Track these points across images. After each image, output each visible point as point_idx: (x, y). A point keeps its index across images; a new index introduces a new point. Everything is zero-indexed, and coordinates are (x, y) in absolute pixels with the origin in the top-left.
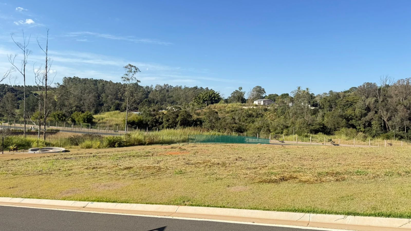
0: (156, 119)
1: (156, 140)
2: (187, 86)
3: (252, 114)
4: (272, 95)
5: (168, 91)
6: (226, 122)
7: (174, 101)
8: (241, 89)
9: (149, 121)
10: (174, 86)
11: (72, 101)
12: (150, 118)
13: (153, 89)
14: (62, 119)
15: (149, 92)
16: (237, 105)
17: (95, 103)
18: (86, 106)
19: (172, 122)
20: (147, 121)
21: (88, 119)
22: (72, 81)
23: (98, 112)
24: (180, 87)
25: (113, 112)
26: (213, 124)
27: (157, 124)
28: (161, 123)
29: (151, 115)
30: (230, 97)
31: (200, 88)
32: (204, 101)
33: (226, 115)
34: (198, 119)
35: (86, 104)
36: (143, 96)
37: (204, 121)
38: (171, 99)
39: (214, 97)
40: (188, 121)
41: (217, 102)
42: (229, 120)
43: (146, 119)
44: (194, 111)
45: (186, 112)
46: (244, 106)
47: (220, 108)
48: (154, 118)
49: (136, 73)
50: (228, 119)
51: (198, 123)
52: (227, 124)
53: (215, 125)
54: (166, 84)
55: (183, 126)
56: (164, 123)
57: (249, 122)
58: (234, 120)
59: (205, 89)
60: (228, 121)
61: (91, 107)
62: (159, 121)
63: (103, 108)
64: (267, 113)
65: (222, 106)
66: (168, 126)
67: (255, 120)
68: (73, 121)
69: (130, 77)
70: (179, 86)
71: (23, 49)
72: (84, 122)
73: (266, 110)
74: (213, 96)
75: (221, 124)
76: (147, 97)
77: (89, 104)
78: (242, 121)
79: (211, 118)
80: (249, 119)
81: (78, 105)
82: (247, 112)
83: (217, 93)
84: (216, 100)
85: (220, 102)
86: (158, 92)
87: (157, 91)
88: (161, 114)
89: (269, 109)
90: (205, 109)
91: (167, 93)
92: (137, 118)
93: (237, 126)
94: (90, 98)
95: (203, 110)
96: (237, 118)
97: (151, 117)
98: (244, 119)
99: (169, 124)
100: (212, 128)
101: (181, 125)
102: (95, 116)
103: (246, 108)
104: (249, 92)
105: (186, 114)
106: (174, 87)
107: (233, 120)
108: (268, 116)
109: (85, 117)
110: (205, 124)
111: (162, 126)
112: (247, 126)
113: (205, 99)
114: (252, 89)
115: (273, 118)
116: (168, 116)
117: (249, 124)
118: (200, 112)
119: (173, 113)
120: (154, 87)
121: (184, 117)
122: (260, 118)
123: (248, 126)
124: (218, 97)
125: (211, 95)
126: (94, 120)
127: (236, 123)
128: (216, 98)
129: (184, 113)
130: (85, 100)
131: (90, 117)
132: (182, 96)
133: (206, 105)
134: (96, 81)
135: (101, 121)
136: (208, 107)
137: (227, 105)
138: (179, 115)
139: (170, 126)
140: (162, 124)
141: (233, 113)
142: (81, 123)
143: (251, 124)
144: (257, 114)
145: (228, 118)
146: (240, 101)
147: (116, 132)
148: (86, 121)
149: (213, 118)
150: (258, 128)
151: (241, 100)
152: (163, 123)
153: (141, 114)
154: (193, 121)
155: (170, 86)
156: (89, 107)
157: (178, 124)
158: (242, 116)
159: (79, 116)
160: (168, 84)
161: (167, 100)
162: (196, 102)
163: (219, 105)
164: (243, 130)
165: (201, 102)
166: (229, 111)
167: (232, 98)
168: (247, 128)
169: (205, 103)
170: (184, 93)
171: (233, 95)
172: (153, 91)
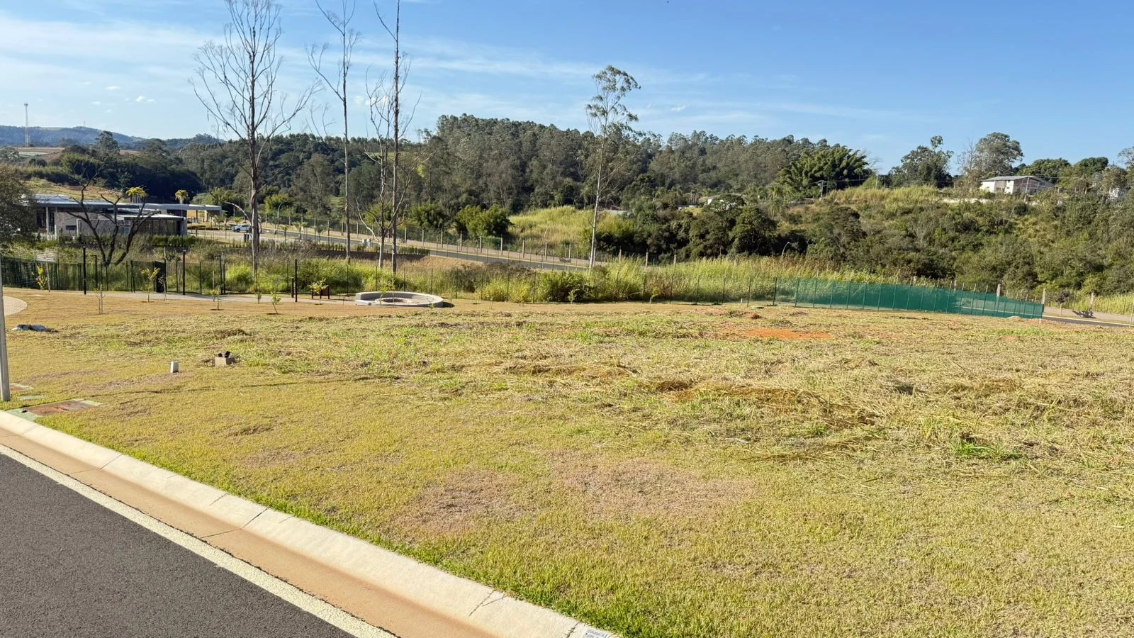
0: (669, 231)
2: (760, 137)
3: (972, 222)
4: (1049, 161)
5: (703, 152)
6: (886, 245)
7: (719, 180)
8: (939, 142)
9: (650, 235)
10: (722, 137)
11: (459, 179)
12: (654, 228)
13: (660, 146)
15: (650, 156)
16: (923, 193)
17: (513, 186)
18: (492, 192)
19: (715, 239)
20: (645, 236)
21: (497, 225)
22: (459, 127)
23: (522, 209)
24: (740, 141)
25: (558, 208)
26: (842, 250)
27: (672, 246)
28: (684, 242)
29: (655, 219)
30: (897, 168)
31: (801, 142)
32: (814, 180)
33: (886, 224)
34: (792, 233)
35: (492, 188)
36: (634, 166)
37: (814, 239)
38: (713, 174)
39: (849, 167)
40: (764, 238)
41: (857, 181)
42: (894, 239)
43: (643, 231)
44: (783, 209)
45: (757, 210)
46: (945, 195)
47: (866, 201)
48: (664, 227)
49: (627, 93)
50: (893, 236)
51: (795, 244)
52: (889, 251)
53: (848, 253)
54: (698, 132)
55: (746, 253)
56: (691, 243)
57: (963, 249)
58: (911, 239)
59: (818, 144)
60: (891, 242)
61: (504, 196)
62: (678, 238)
63: (532, 199)
64: (1026, 220)
65: (874, 196)
66: (703, 250)
67: (983, 241)
68: (462, 229)
69: (610, 104)
70: (737, 136)
72: (490, 233)
73: (1023, 210)
74: (844, 163)
75: (868, 251)
76: (644, 170)
77: (498, 188)
78: (937, 242)
79: (836, 231)
80: (963, 239)
81: (474, 188)
82: (956, 216)
83: (858, 156)
84: (855, 177)
85: (865, 184)
86: (677, 154)
87: (672, 152)
88: (683, 218)
89: (1033, 209)
90: (817, 205)
91: (701, 159)
92: (619, 227)
93: (923, 257)
94: (501, 172)
95: (810, 205)
96: (923, 234)
97: (656, 226)
98: (945, 238)
99: (705, 246)
100: (840, 260)
101: (741, 250)
102: (513, 219)
103: (952, 201)
104: (964, 153)
105: (759, 217)
106: (722, 141)
107: (908, 239)
108: (1031, 231)
109: (492, 220)
110: (816, 250)
111: (687, 251)
112: (954, 259)
113: (818, 175)
114: (976, 141)
115: (1048, 236)
116: (704, 223)
117: (961, 254)
118: (801, 214)
119: (719, 214)
120: (664, 142)
121: (752, 228)
122: (1001, 235)
123: (957, 261)
124: (860, 166)
125: (837, 162)
126: (510, 229)
127: (917, 250)
128: (855, 172)
129: (752, 213)
130: (489, 175)
131: (503, 220)
132: (743, 166)
133: (821, 191)
134: (516, 125)
135: (528, 232)
136: (828, 197)
137: (889, 193)
138: (738, 219)
139: (709, 251)
140: (686, 245)
141: (910, 216)
142: (481, 234)
143: (970, 254)
144: (992, 224)
145: (893, 231)
146: (934, 181)
147: (565, 261)
148: (493, 232)
149: (842, 232)
150: (994, 268)
151: (936, 178)
152: (688, 242)
153: (631, 216)
154: (777, 238)
155: (711, 138)
156: (499, 194)
157: (731, 247)
158: (940, 229)
159: (476, 218)
160: (704, 132)
161: (701, 177)
162: (788, 183)
163: (863, 193)
164: (942, 271)
165: (805, 182)
166: (897, 211)
167: (906, 171)
168: (954, 267)
169: (819, 187)
170: (751, 158)
171: (908, 161)
172: (661, 152)
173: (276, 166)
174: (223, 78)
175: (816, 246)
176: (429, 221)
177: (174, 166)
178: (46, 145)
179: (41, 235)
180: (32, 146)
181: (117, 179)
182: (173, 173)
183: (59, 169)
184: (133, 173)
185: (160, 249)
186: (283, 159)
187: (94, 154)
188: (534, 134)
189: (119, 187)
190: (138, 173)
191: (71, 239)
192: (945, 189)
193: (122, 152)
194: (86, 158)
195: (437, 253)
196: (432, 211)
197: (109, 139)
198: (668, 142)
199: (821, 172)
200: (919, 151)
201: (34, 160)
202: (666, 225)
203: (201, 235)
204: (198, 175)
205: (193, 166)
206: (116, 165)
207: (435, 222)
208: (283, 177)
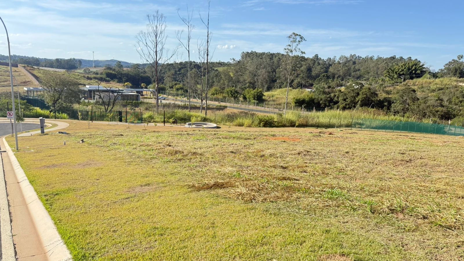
0: (330, 98)
1: (311, 122)
2: (380, 56)
5: (354, 63)
6: (427, 104)
7: (361, 76)
8: (462, 58)
9: (321, 99)
10: (364, 56)
11: (247, 78)
12: (323, 97)
13: (335, 61)
14: (235, 95)
15: (330, 65)
16: (451, 80)
17: (268, 80)
19: (350, 101)
20: (319, 100)
21: (258, 96)
22: (249, 56)
23: (271, 89)
24: (371, 58)
25: (285, 88)
26: (407, 106)
27: (331, 104)
28: (337, 102)
29: (324, 93)
30: (441, 69)
31: (399, 58)
32: (400, 75)
33: (430, 95)
34: (385, 98)
35: (260, 81)
36: (322, 70)
37: (395, 101)
38: (358, 73)
39: (416, 70)
40: (372, 100)
41: (419, 76)
42: (431, 101)
43: (319, 98)
44: (383, 88)
45: (369, 89)
46: (461, 82)
47: (422, 85)
48: (328, 96)
49: (301, 43)
50: (431, 100)
51: (386, 104)
52: (429, 106)
53: (409, 107)
54: (352, 55)
55: (364, 107)
56: (340, 103)
58: (441, 101)
59: (407, 59)
60: (430, 103)
61: (265, 84)
62: (334, 100)
63: (276, 85)
65: (426, 82)
66: (345, 106)
68: (245, 98)
70: (370, 56)
71: (188, 24)
72: (254, 99)
74: (414, 68)
75: (419, 107)
76: (326, 72)
77: (262, 81)
78: (453, 103)
81: (251, 81)
82: (463, 91)
83: (421, 65)
84: (418, 74)
85: (423, 77)
86: (341, 65)
87: (340, 63)
88: (337, 92)
90: (400, 86)
91: (353, 66)
92: (308, 96)
93: (445, 109)
94: (263, 73)
95: (396, 86)
96: (446, 99)
97: (325, 96)
98: (457, 101)
99: (346, 104)
100: (405, 111)
101: (362, 106)
102: (266, 94)
103: (463, 84)
105: (370, 92)
106: (363, 58)
107: (439, 101)
109: (255, 94)
110: (395, 106)
111: (338, 106)
112: (460, 110)
113: (401, 73)
116: (345, 94)
118: (392, 90)
119: (353, 90)
120: (337, 59)
121: (366, 96)
123: (462, 111)
124: (421, 69)
125: (410, 67)
126: (264, 97)
127: (442, 106)
128: (418, 72)
129: (367, 90)
130: (259, 76)
131: (260, 94)
132: (372, 69)
133: (403, 80)
134: (272, 55)
135: (271, 99)
136: (405, 83)
137: (433, 81)
138: (360, 93)
139: (348, 106)
140: (337, 104)
141: (441, 91)
142: (252, 100)
145: (431, 98)
146: (458, 75)
147: (280, 111)
148: (256, 99)
149: (408, 98)
151: (460, 73)
152: (339, 102)
153: (314, 92)
154: (378, 101)
155: (358, 57)
156: (262, 83)
157: (357, 105)
158: (455, 97)
159: (251, 93)
160: (355, 55)
161: (353, 74)
162: (388, 76)
163: (421, 81)
164: (453, 116)
165: (396, 76)
166: (436, 89)
167: (446, 71)
168: (459, 114)
169: (401, 78)
170: (376, 66)
171: (447, 66)
172: (335, 64)
173: (180, 74)
174: (145, 44)
175: (395, 104)
176: (232, 95)
177: (142, 74)
178: (100, 66)
179: (90, 100)
180: (95, 67)
181: (122, 79)
182: (142, 77)
183: (102, 76)
184: (128, 77)
185: (129, 106)
186: (182, 71)
187: (114, 70)
188: (279, 58)
189: (122, 82)
190: (129, 77)
191: (99, 102)
192: (461, 79)
193: (125, 69)
194: (111, 72)
195: (230, 107)
196: (233, 91)
197: (120, 64)
198: (339, 59)
199: (403, 72)
200: (453, 61)
201: (94, 72)
202: (329, 95)
203: (146, 101)
204: (151, 78)
205: (149, 74)
206: (122, 74)
207: (234, 95)
208: (182, 78)
